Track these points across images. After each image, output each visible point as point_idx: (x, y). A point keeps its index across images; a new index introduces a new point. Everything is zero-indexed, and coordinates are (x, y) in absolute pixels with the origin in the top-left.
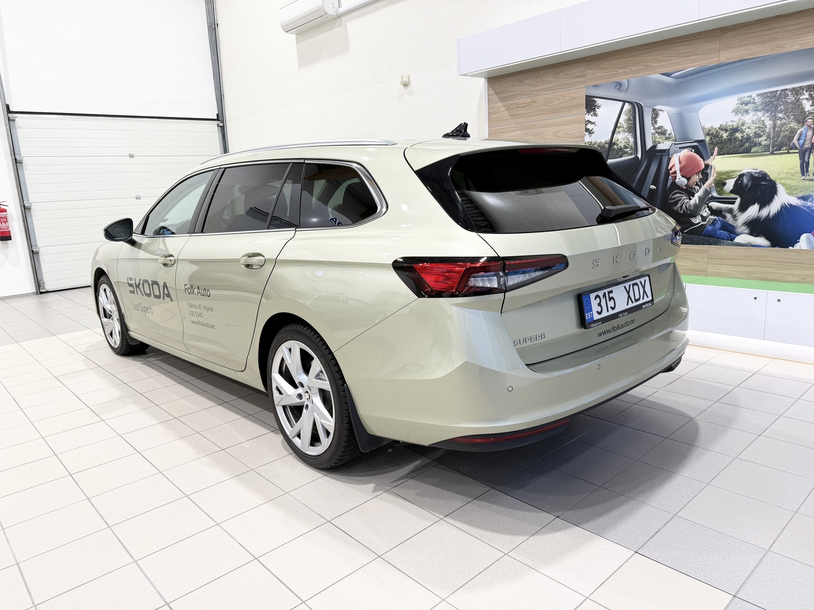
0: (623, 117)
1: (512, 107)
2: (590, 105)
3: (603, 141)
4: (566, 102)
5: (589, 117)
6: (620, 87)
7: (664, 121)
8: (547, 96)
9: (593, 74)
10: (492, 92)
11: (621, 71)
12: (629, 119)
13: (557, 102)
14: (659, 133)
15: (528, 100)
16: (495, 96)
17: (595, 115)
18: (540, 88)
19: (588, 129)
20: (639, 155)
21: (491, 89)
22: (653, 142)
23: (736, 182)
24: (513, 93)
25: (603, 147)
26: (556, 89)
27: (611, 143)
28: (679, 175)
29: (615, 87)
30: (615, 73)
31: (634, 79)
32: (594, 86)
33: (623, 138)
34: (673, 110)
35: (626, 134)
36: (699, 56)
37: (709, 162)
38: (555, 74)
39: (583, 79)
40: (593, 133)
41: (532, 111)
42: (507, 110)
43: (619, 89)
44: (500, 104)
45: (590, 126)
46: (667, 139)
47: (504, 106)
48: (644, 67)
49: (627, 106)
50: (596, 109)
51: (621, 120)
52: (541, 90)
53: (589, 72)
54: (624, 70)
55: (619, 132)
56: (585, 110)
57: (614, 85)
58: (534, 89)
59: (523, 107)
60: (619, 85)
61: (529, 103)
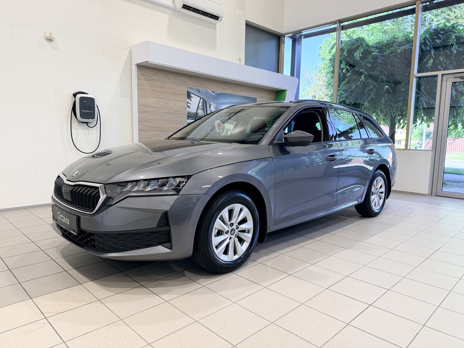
0: (200, 104)
1: (152, 85)
2: (189, 96)
3: (194, 112)
4: (179, 91)
6: (199, 91)
7: (213, 108)
8: (170, 86)
9: (190, 82)
10: (140, 73)
12: (202, 105)
13: (175, 90)
15: (161, 85)
17: (191, 100)
18: (167, 80)
21: (139, 71)
24: (153, 78)
25: (194, 115)
26: (174, 84)
27: (197, 114)
28: (217, 129)
30: (197, 85)
32: (190, 88)
34: (215, 105)
35: (202, 111)
36: (221, 89)
38: (174, 76)
39: (186, 83)
40: (190, 108)
41: (163, 90)
42: (149, 86)
45: (189, 105)
47: (148, 83)
48: (206, 87)
49: (202, 100)
50: (191, 98)
52: (168, 82)
53: (188, 81)
54: (200, 85)
55: (199, 109)
56: (187, 98)
58: (164, 80)
59: (158, 87)
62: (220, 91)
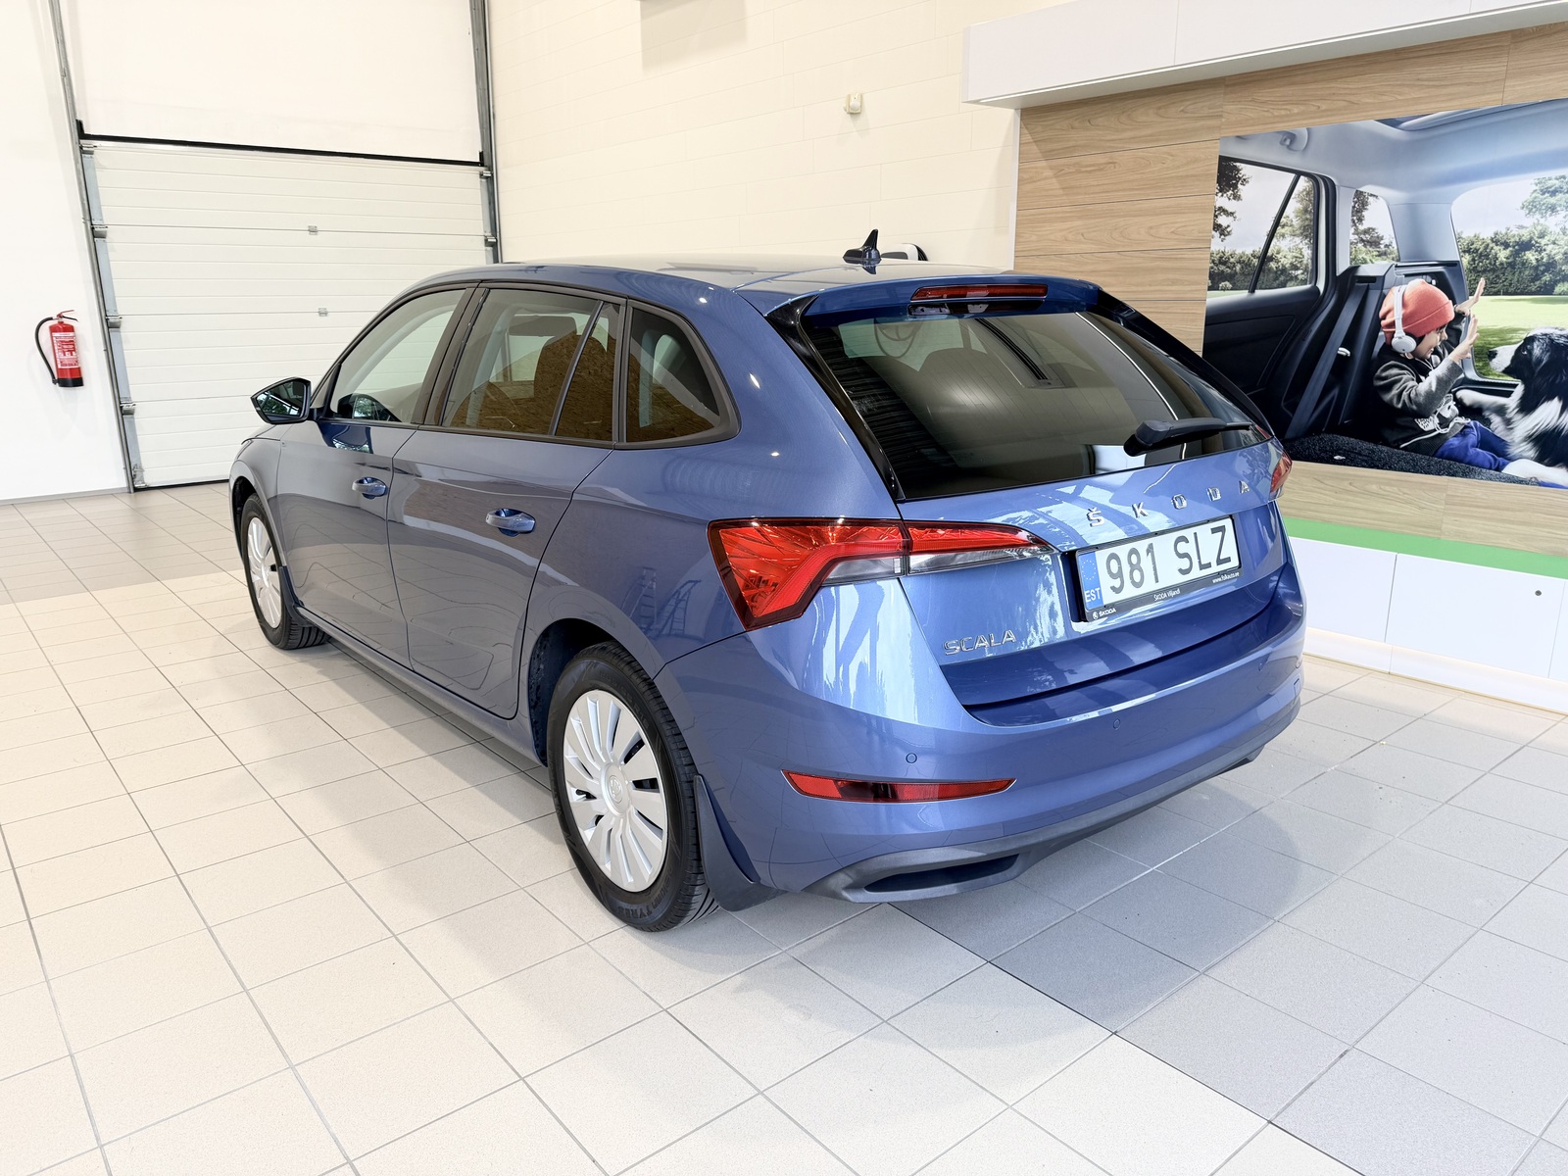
0: (1294, 205)
1: (1067, 171)
2: (1228, 176)
3: (1249, 252)
4: (1178, 167)
5: (1222, 201)
6: (1291, 142)
7: (1378, 217)
8: (1140, 153)
9: (1237, 112)
10: (1028, 138)
11: (1296, 111)
12: (1306, 211)
13: (1159, 167)
14: (1365, 243)
15: (1101, 159)
16: (1034, 147)
17: (1237, 197)
18: (1127, 134)
19: (1220, 226)
20: (1321, 286)
21: (1026, 131)
22: (1352, 260)
23: (1518, 351)
24: (1071, 144)
25: (1247, 263)
26: (1158, 140)
27: (1265, 257)
28: (1399, 331)
29: (1282, 143)
30: (1283, 112)
31: (1322, 127)
32: (1238, 137)
33: (1290, 248)
34: (1397, 196)
35: (1298, 240)
36: (1462, 89)
37: (1464, 307)
38: (1160, 108)
39: (1217, 123)
40: (1229, 233)
41: (1106, 182)
42: (1056, 176)
43: (1289, 147)
44: (1044, 164)
45: (1223, 220)
46: (1381, 255)
47: (1051, 168)
48: (1345, 103)
49: (1304, 183)
50: (1239, 186)
51: (1289, 211)
52: (1129, 140)
53: (1229, 107)
54: (1302, 108)
55: (1283, 236)
56: (1215, 187)
57: (1280, 137)
58: (1114, 137)
59: (1090, 172)
60: (1289, 140)
61: (1101, 164)
62: (1456, 103)
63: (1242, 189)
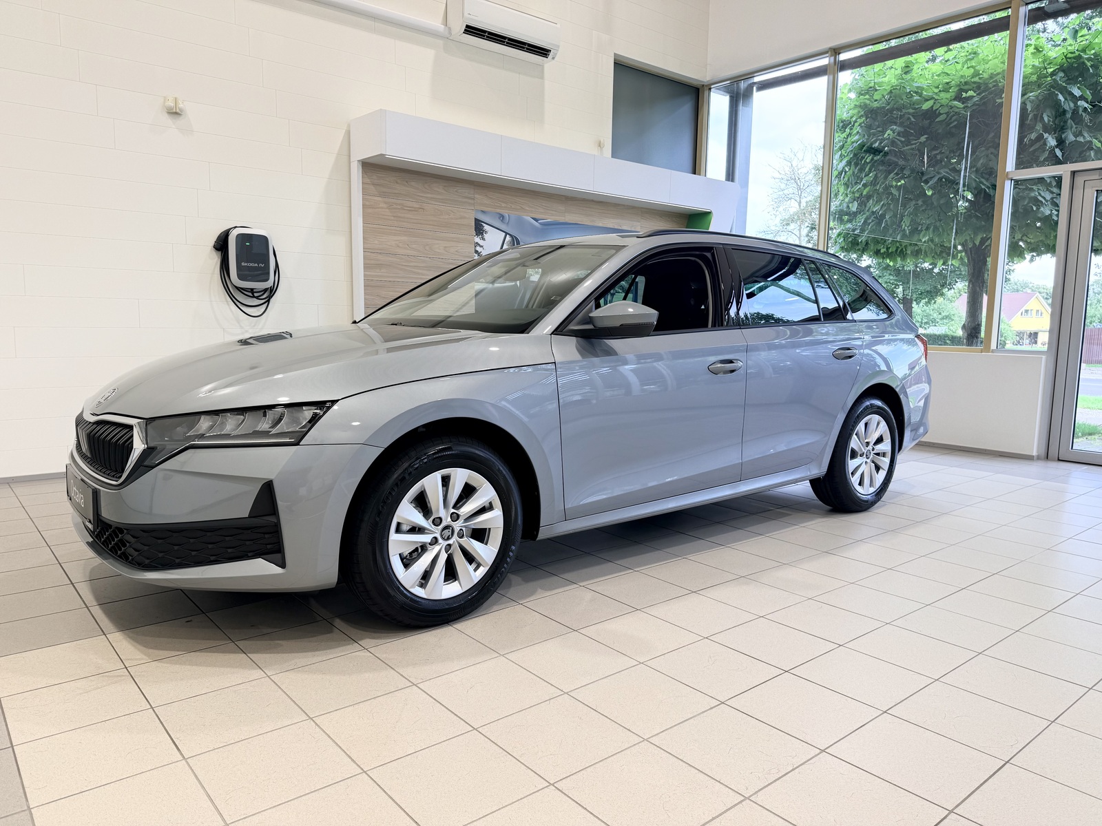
2: (479, 229)
4: (456, 219)
5: (477, 240)
8: (436, 207)
9: (482, 199)
10: (368, 180)
11: (503, 205)
13: (445, 216)
15: (416, 205)
16: (372, 187)
17: (483, 239)
18: (429, 195)
19: (477, 251)
21: (366, 176)
24: (397, 191)
26: (445, 203)
29: (499, 218)
30: (499, 204)
31: (513, 215)
32: (482, 211)
38: (445, 186)
39: (472, 202)
41: (419, 218)
43: (502, 220)
44: (380, 199)
45: (478, 249)
48: (519, 207)
49: (508, 238)
50: (484, 234)
52: (431, 199)
53: (477, 196)
56: (474, 233)
57: (498, 216)
58: (422, 195)
59: (410, 210)
60: (502, 217)
61: (415, 208)
62: (553, 217)
63: (486, 236)
